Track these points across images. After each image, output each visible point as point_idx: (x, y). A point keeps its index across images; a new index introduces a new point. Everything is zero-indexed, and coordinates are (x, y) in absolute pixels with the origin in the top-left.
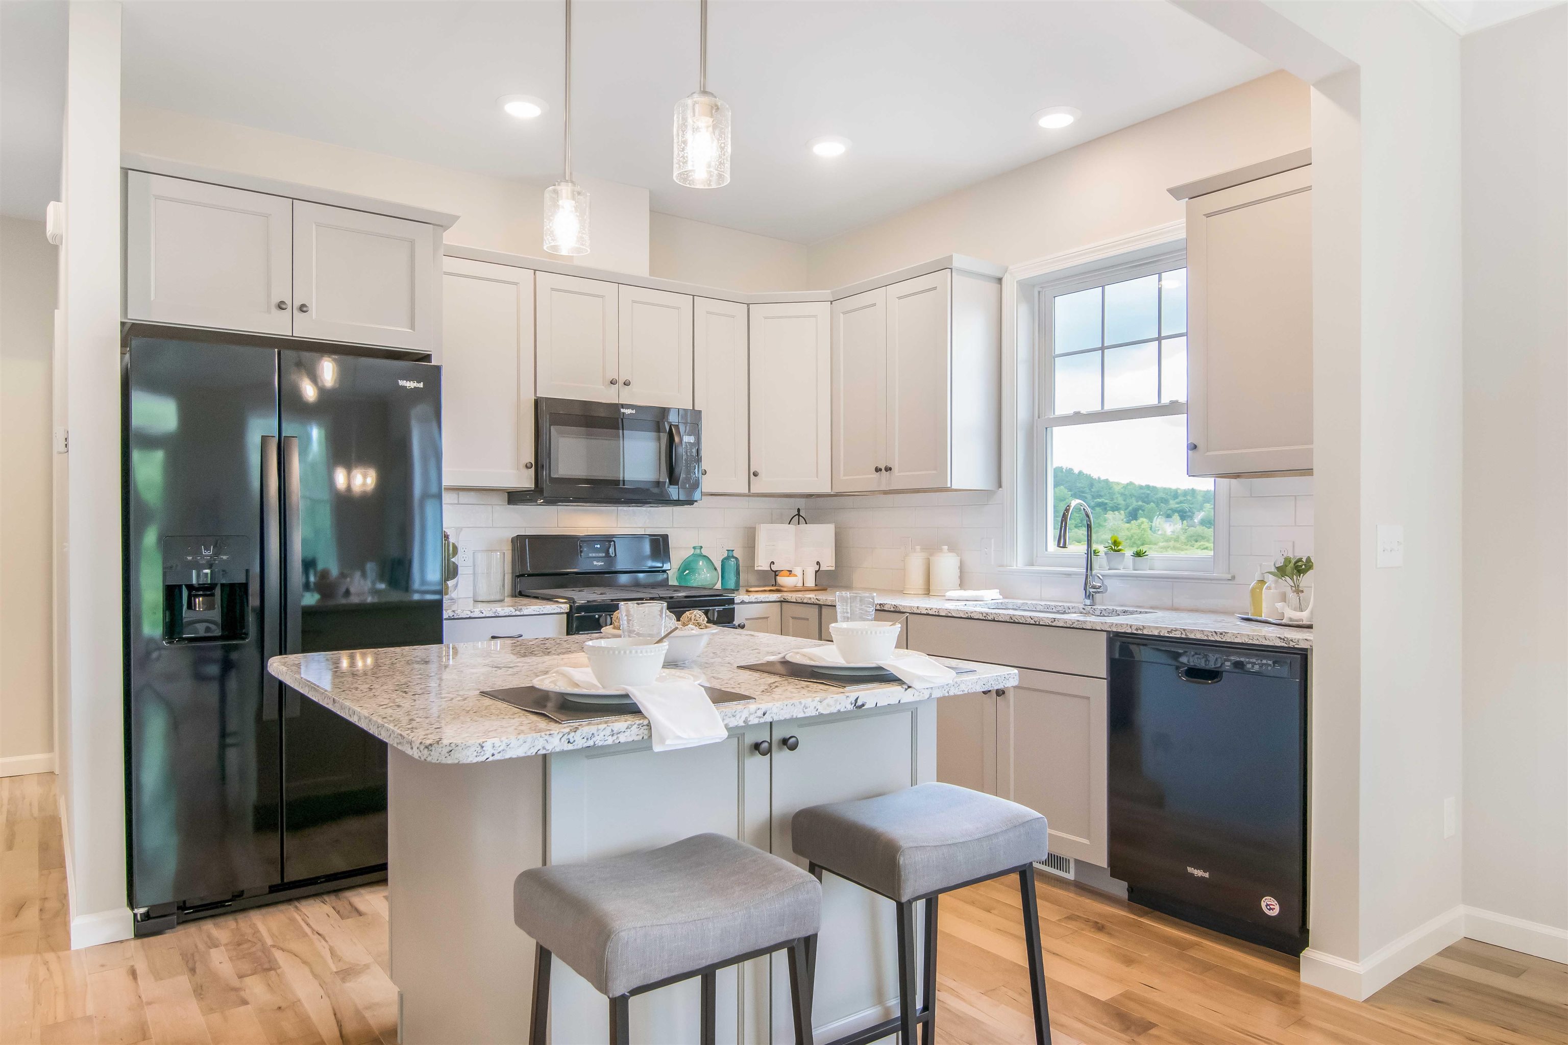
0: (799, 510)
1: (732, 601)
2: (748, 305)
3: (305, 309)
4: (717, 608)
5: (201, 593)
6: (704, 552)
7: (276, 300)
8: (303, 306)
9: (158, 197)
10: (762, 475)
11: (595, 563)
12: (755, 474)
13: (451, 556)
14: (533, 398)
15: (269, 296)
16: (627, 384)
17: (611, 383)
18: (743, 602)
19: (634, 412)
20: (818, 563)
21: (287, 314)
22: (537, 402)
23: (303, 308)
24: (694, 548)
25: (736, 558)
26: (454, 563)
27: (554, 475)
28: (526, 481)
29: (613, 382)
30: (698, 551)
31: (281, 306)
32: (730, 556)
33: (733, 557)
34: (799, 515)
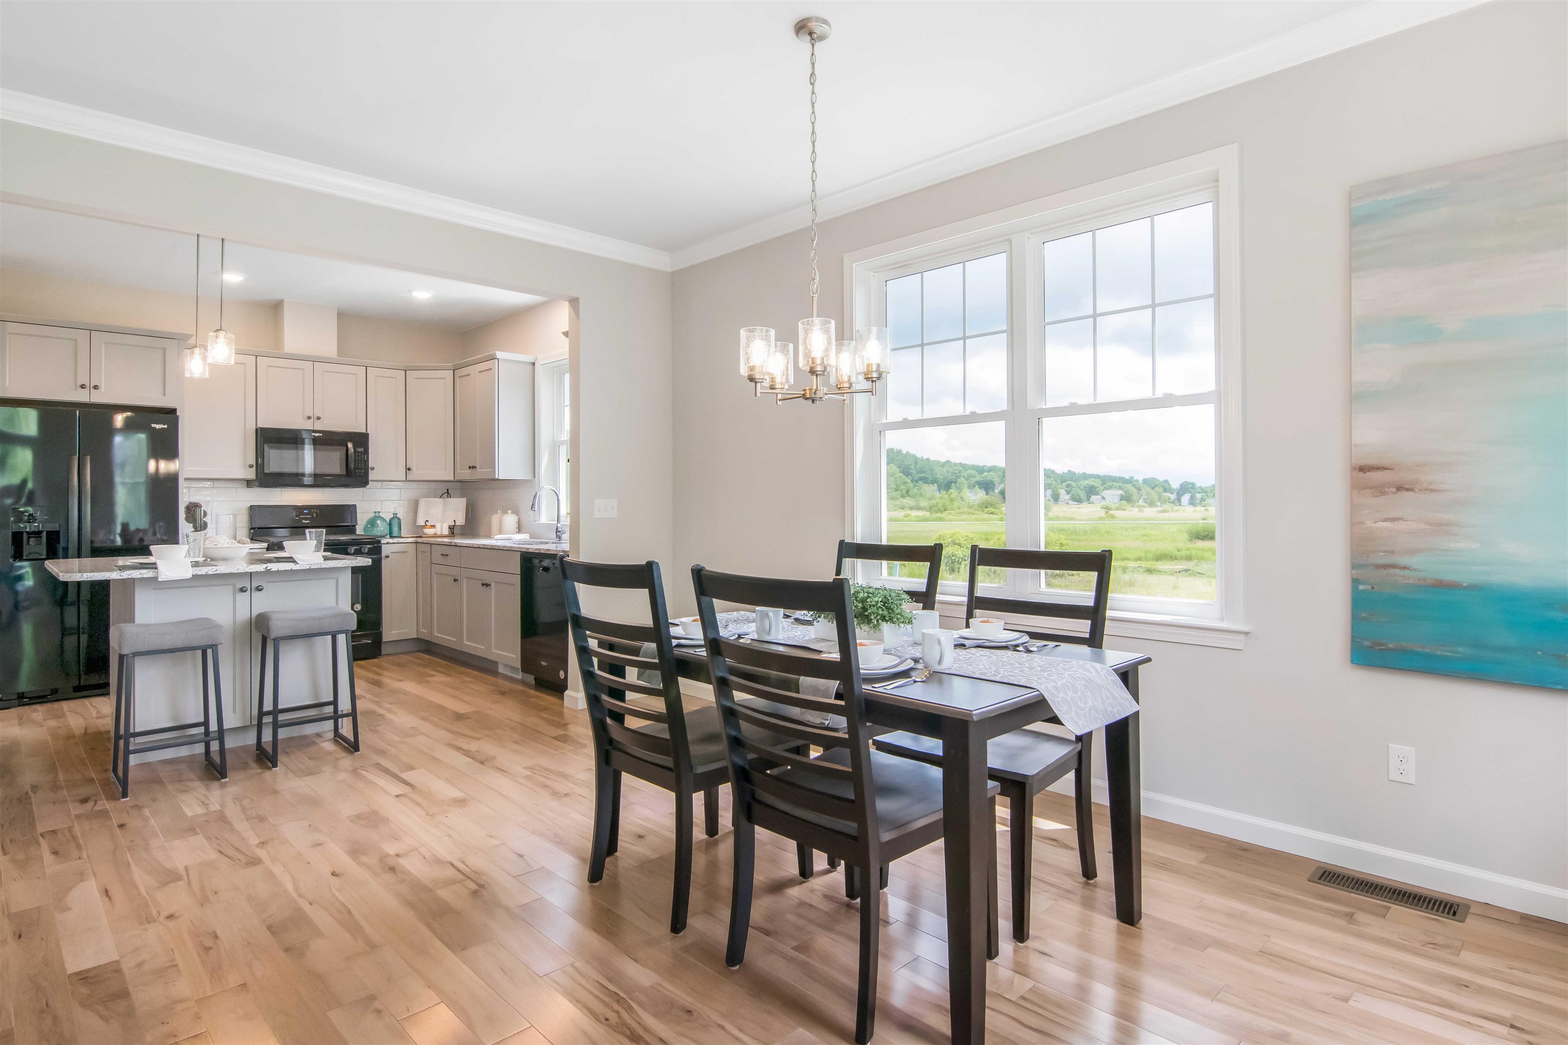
0: (448, 490)
1: (379, 542)
2: (405, 371)
3: (97, 388)
4: (368, 546)
5: (33, 536)
6: (381, 515)
7: (79, 383)
8: (96, 386)
9: (10, 333)
10: (414, 469)
11: (304, 521)
12: (409, 469)
13: (202, 517)
14: (254, 428)
15: (76, 381)
16: (319, 418)
17: (308, 418)
18: (388, 543)
19: (321, 435)
20: (454, 521)
21: (86, 391)
22: (257, 430)
23: (96, 387)
24: (375, 512)
25: (399, 519)
26: (204, 521)
27: (266, 471)
28: (251, 474)
29: (309, 418)
30: (377, 514)
31: (83, 386)
32: (395, 516)
33: (397, 517)
34: (448, 493)
